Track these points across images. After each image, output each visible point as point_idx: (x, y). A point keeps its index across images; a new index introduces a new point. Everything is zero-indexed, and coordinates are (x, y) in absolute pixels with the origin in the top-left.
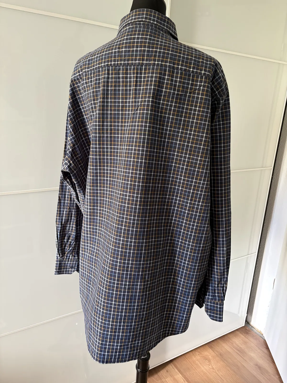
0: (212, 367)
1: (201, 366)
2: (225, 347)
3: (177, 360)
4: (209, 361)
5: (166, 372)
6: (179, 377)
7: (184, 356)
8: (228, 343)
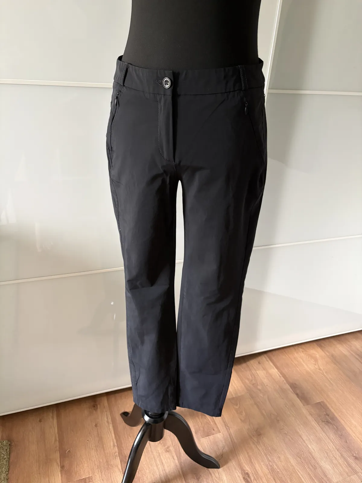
0: (319, 367)
1: (304, 364)
2: (341, 349)
3: (274, 353)
4: (316, 360)
5: (257, 363)
6: (274, 371)
7: (283, 350)
8: (344, 345)
